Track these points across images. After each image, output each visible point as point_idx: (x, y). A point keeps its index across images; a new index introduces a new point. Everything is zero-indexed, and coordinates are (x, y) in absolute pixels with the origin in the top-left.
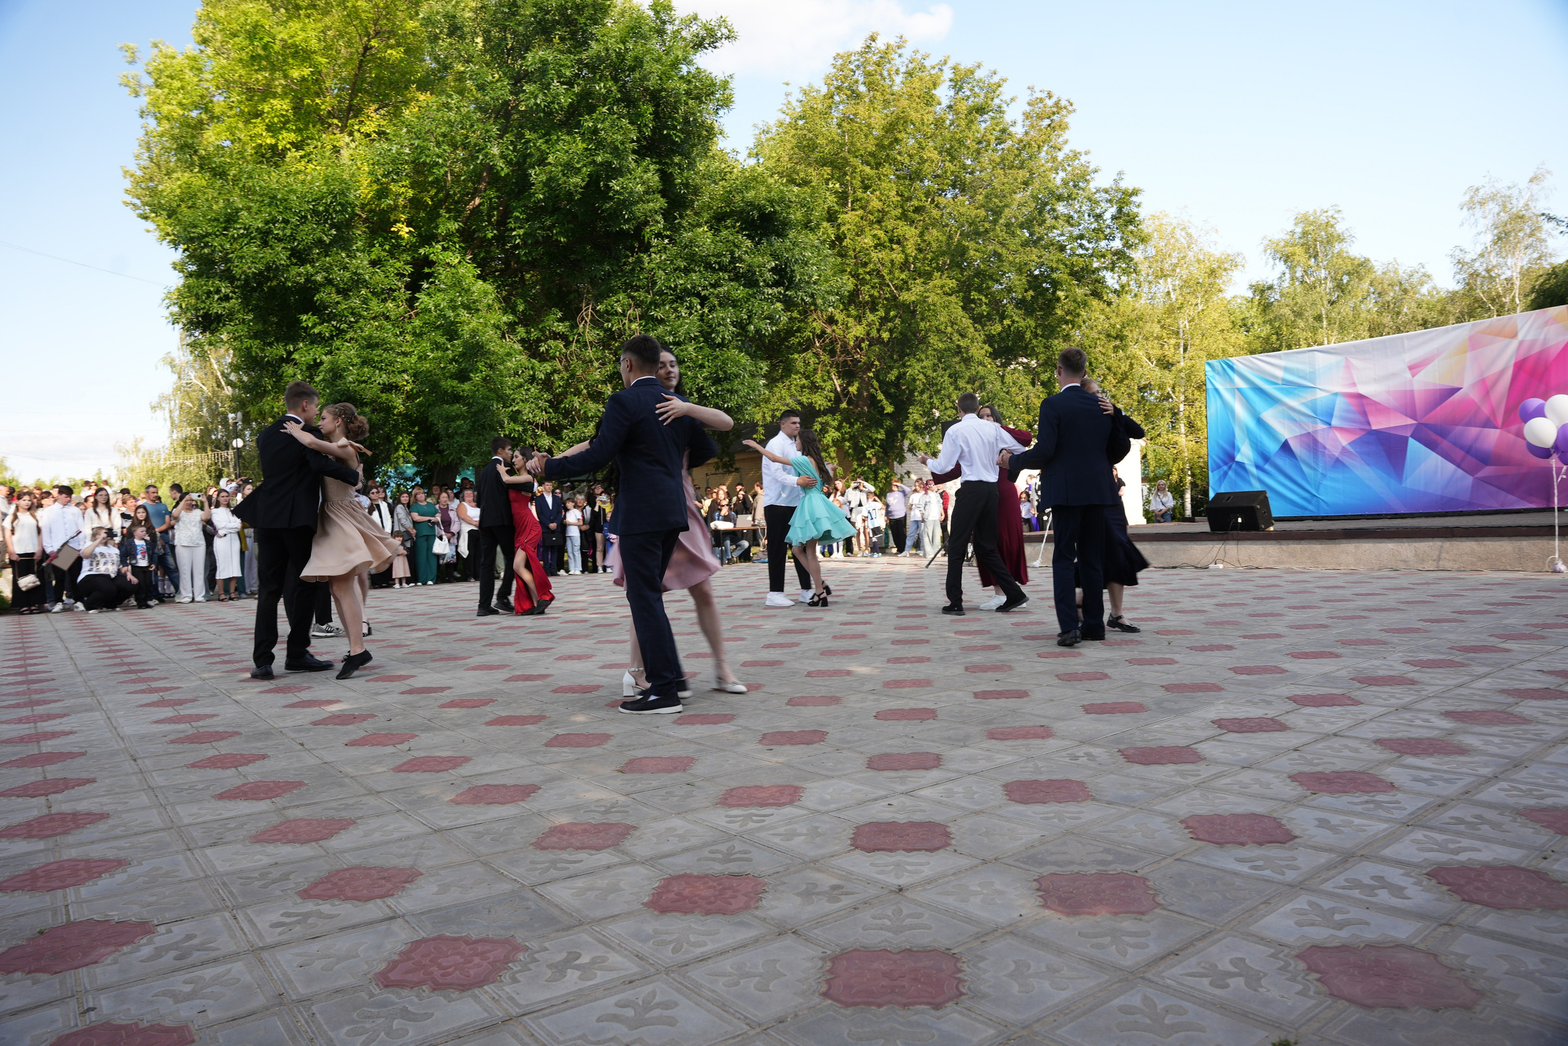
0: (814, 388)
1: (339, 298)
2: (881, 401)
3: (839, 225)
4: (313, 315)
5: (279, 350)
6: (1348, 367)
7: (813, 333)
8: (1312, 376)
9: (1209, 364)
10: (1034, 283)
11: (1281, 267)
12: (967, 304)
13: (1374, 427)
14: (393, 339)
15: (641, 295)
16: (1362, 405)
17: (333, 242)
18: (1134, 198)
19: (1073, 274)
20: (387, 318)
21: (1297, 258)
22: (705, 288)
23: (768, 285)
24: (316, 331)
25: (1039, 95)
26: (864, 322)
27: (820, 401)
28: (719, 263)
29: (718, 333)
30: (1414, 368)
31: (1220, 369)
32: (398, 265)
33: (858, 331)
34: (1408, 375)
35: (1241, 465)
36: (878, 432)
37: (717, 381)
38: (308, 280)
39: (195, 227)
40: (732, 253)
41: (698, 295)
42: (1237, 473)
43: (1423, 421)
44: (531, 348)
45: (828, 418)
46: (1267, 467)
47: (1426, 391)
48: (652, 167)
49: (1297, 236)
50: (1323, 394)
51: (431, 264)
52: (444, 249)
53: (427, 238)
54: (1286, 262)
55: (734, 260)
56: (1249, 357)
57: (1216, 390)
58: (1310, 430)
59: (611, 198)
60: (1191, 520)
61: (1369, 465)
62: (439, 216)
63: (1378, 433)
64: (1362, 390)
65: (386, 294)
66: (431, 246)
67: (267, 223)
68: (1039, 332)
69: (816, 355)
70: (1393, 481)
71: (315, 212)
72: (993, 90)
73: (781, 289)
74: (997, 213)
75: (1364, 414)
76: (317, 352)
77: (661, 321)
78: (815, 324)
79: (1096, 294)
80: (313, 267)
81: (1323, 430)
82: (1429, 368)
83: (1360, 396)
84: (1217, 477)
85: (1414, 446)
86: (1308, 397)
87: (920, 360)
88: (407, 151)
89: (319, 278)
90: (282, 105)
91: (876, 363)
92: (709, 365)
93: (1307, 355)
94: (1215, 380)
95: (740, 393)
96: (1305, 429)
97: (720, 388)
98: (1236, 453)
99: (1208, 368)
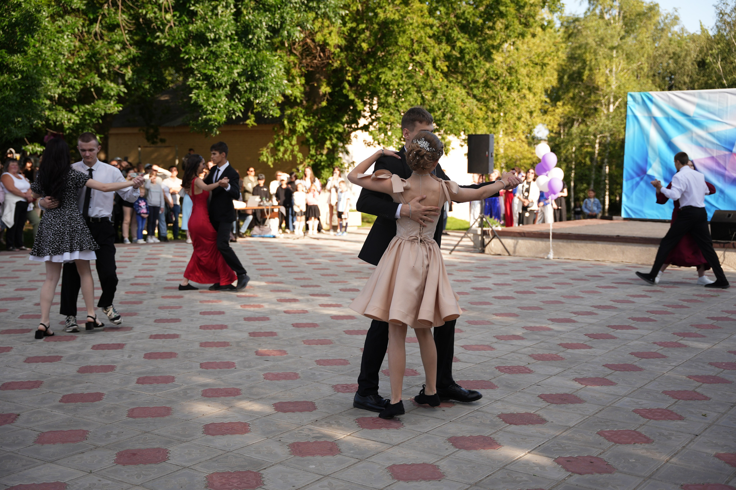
8: (720, 113)
9: (631, 96)
29: (254, 34)
31: (640, 100)
36: (337, 126)
37: (251, 78)
42: (647, 183)
50: (729, 127)
57: (635, 117)
58: (714, 155)
60: (610, 218)
84: (630, 186)
87: (391, 69)
92: (243, 62)
93: (717, 95)
94: (635, 108)
95: (269, 91)
96: (709, 154)
97: (254, 86)
98: (648, 168)
99: (629, 99)
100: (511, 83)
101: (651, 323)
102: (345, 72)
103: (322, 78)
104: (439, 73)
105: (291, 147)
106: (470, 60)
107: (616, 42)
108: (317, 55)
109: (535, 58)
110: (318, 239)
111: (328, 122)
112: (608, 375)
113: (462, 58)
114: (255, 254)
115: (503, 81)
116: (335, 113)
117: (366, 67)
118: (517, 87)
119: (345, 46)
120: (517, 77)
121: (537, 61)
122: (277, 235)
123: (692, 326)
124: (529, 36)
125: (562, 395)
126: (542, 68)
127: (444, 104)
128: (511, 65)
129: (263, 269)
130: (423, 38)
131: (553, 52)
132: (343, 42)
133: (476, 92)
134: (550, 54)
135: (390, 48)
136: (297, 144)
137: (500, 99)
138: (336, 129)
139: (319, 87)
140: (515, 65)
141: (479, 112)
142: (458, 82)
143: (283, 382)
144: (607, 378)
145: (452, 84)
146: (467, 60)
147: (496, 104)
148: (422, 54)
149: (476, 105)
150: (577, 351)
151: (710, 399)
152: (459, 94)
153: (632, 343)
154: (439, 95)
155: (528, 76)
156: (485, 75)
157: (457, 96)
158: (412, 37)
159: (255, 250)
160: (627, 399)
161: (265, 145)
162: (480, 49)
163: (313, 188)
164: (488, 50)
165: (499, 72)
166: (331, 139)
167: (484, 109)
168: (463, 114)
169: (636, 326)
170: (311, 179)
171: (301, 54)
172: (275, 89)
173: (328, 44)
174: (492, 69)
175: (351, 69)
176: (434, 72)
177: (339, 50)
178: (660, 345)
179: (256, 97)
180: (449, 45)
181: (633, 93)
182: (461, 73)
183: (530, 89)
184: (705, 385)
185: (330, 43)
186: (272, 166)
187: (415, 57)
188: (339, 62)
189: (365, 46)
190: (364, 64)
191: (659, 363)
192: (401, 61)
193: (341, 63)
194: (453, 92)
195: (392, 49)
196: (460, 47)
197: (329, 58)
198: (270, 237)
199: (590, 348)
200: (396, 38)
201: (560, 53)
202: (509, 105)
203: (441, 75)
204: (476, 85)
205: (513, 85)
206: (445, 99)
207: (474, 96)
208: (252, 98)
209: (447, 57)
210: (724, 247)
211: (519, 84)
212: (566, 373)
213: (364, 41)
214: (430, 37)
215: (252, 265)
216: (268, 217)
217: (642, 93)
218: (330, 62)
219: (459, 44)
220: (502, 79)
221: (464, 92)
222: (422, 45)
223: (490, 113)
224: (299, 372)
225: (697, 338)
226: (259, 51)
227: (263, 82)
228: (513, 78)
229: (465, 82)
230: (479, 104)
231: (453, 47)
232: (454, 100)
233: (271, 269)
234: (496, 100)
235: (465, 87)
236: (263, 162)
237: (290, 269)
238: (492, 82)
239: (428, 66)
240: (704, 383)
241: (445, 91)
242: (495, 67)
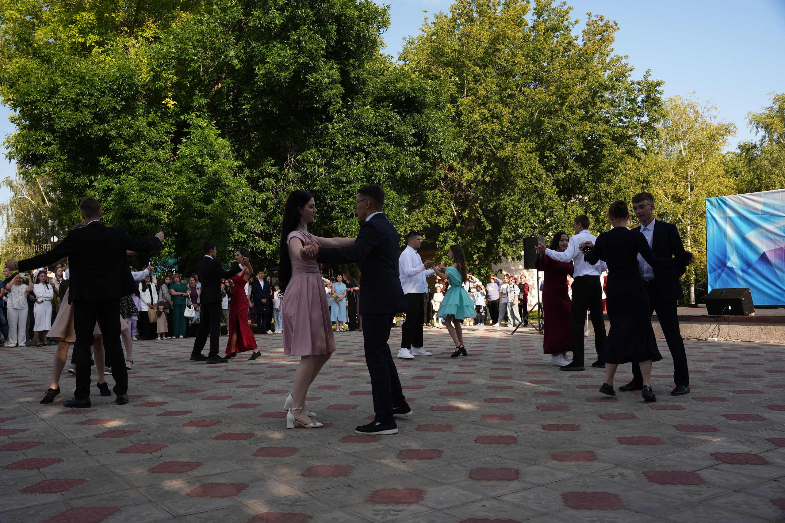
0: (440, 213)
1: (126, 147)
2: (483, 222)
3: (458, 106)
4: (108, 157)
5: (84, 180)
7: (440, 177)
8: (784, 209)
9: (708, 200)
10: (588, 145)
11: (762, 132)
12: (542, 159)
14: (161, 175)
15: (326, 150)
17: (123, 110)
18: (658, 88)
19: (614, 139)
20: (158, 161)
21: (775, 127)
22: (368, 146)
23: (410, 145)
24: (109, 167)
25: (594, 18)
26: (474, 170)
27: (443, 221)
28: (378, 131)
29: (376, 176)
31: (716, 204)
32: (166, 126)
33: (469, 176)
35: (731, 269)
36: (481, 243)
38: (105, 134)
39: (29, 95)
40: (387, 124)
41: (364, 151)
42: (728, 275)
44: (253, 183)
45: (448, 233)
46: (750, 270)
48: (335, 66)
49: (775, 111)
51: (189, 126)
52: (197, 116)
53: (186, 109)
54: (766, 129)
55: (388, 128)
56: (738, 195)
57: (713, 218)
58: (782, 246)
59: (308, 86)
60: (695, 306)
62: (194, 94)
65: (158, 145)
66: (188, 114)
67: (78, 95)
68: (590, 178)
69: (441, 191)
71: (111, 89)
72: (562, 15)
73: (419, 148)
74: (564, 98)
76: (110, 182)
77: (339, 168)
78: (440, 171)
79: (630, 153)
80: (109, 126)
84: (713, 277)
86: (781, 223)
87: (510, 195)
88: (174, 50)
89: (112, 133)
90: (88, 16)
91: (481, 197)
93: (781, 194)
94: (713, 211)
96: (779, 245)
98: (727, 261)
99: (708, 203)
217: (717, 198)
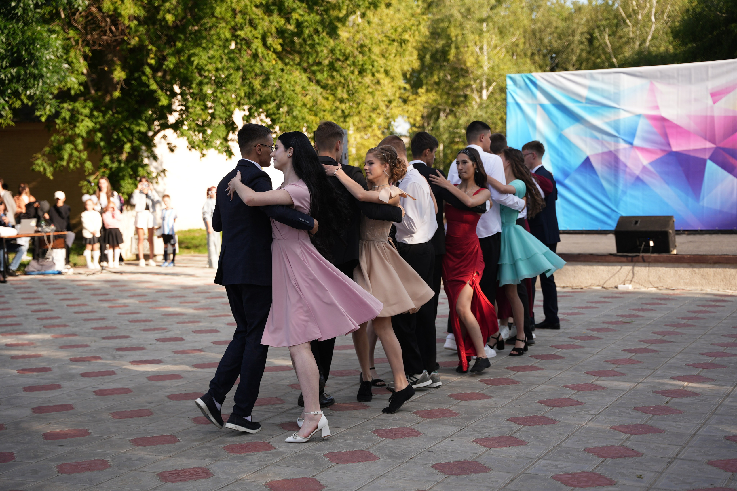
2: (155, 91)
6: (652, 91)
8: (616, 97)
9: (511, 78)
13: (675, 149)
16: (664, 127)
30: (716, 96)
31: (522, 83)
34: (710, 101)
36: (139, 125)
43: (721, 145)
45: (78, 105)
46: (567, 182)
47: (726, 117)
50: (627, 115)
56: (553, 74)
57: (518, 104)
58: (613, 149)
61: (668, 184)
63: (677, 155)
64: (665, 114)
70: (691, 201)
75: (666, 136)
81: (625, 149)
82: (731, 95)
83: (663, 120)
85: (711, 167)
86: (611, 116)
87: (206, 50)
92: (4, 40)
93: (612, 76)
94: (516, 93)
95: (45, 79)
96: (607, 147)
97: (23, 72)
99: (509, 82)
100: (363, 65)
101: (558, 361)
102: (145, 53)
103: (115, 59)
104: (271, 53)
105: (75, 153)
106: (310, 36)
107: (485, 13)
108: (107, 28)
109: (392, 33)
110: (121, 273)
111: (126, 119)
112: (515, 432)
113: (299, 34)
114: (34, 298)
115: (354, 63)
116: (136, 106)
117: (175, 45)
118: (371, 70)
119: (145, 17)
120: (370, 57)
121: (394, 36)
122: (64, 271)
123: (607, 361)
124: (383, 6)
125: (462, 463)
126: (401, 46)
127: (280, 93)
128: (362, 42)
129: (46, 318)
130: (249, 7)
131: (413, 25)
132: (142, 13)
133: (319, 76)
134: (410, 29)
135: (205, 21)
136: (85, 149)
137: (351, 85)
138: (138, 128)
139: (111, 72)
140: (367, 42)
141: (324, 102)
142: (297, 65)
143: (87, 474)
144: (515, 435)
145: (288, 67)
146: (306, 36)
147: (345, 91)
148: (248, 29)
149: (321, 94)
150: (472, 403)
151: (642, 455)
152: (297, 80)
153: (539, 388)
154: (272, 82)
155: (383, 56)
156: (330, 55)
157: (295, 82)
158: (234, 6)
159: (34, 292)
160: (542, 462)
161: (40, 150)
162: (322, 22)
163: (111, 205)
164: (331, 23)
165: (348, 51)
166: (131, 141)
167: (331, 98)
168: (305, 105)
169: (540, 366)
170: (107, 193)
171: (85, 28)
172: (52, 77)
173: (120, 15)
174: (338, 48)
175: (154, 49)
176: (265, 52)
177: (136, 22)
178: (573, 389)
179: (26, 88)
180: (282, 17)
181: (513, 75)
182: (299, 53)
183: (387, 72)
184: (634, 437)
185: (123, 13)
186: (51, 178)
187: (238, 33)
188: (137, 39)
189: (170, 18)
190: (171, 41)
191: (575, 411)
192: (219, 38)
193: (141, 40)
194: (290, 77)
195: (209, 22)
196: (297, 20)
197: (123, 33)
198: (53, 274)
199: (489, 397)
200: (213, 9)
201: (421, 27)
202: (362, 93)
203: (274, 56)
204: (319, 68)
205: (366, 67)
206: (280, 87)
207: (318, 82)
208: (20, 90)
209: (281, 33)
210: (632, 261)
211: (373, 66)
212: (462, 432)
213: (169, 11)
214: (257, 6)
215: (30, 313)
216: (50, 246)
217: (523, 75)
218: (126, 38)
219: (295, 16)
220: (351, 59)
221: (304, 77)
222: (248, 18)
223: (337, 104)
224: (108, 459)
225: (616, 377)
226: (26, 24)
227: (36, 66)
228: (366, 58)
229: (305, 65)
230: (324, 92)
231: (288, 20)
232: (292, 88)
233: (58, 318)
234: (346, 87)
235: (305, 70)
236: (39, 172)
237: (85, 316)
238: (340, 63)
239: (257, 44)
240: (632, 434)
241: (281, 77)
242: (342, 44)
